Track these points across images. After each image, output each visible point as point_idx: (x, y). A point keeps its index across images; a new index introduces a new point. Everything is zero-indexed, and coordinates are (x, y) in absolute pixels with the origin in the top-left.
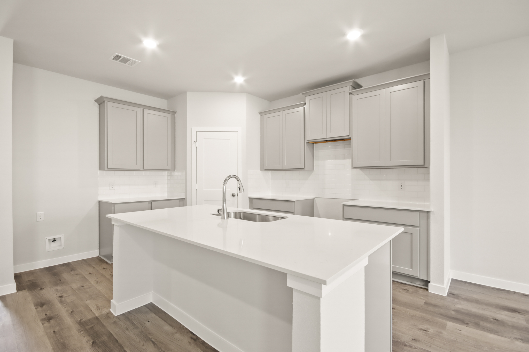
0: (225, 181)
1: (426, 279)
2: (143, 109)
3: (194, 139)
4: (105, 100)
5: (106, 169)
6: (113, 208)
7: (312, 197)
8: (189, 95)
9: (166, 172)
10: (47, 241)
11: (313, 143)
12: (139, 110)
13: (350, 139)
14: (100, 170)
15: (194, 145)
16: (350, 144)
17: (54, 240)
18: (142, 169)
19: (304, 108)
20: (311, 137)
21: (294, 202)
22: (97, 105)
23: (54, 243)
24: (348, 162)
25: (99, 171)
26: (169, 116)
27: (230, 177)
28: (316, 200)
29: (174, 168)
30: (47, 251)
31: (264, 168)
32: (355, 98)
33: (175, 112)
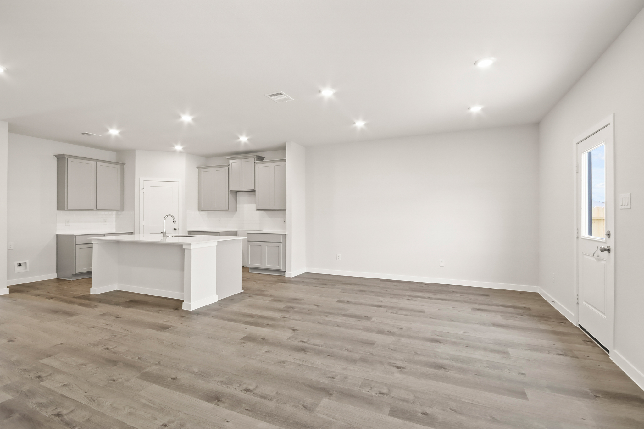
0: (165, 218)
1: (284, 270)
2: (97, 163)
3: (141, 187)
4: (66, 156)
5: (66, 209)
6: (74, 239)
7: (236, 230)
8: (137, 153)
9: (115, 212)
10: (16, 265)
11: (235, 193)
12: (93, 163)
13: (255, 191)
14: (58, 209)
15: (141, 191)
16: (255, 194)
17: (20, 265)
18: (95, 209)
19: (228, 168)
20: (233, 188)
21: (219, 232)
22: (56, 158)
23: (20, 267)
24: (253, 206)
25: (57, 211)
26: (119, 167)
27: (168, 216)
28: (238, 231)
29: (122, 208)
30: (16, 272)
31: (201, 209)
32: (257, 166)
33: (124, 164)
